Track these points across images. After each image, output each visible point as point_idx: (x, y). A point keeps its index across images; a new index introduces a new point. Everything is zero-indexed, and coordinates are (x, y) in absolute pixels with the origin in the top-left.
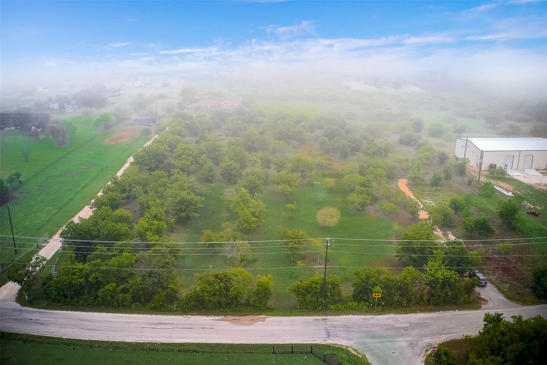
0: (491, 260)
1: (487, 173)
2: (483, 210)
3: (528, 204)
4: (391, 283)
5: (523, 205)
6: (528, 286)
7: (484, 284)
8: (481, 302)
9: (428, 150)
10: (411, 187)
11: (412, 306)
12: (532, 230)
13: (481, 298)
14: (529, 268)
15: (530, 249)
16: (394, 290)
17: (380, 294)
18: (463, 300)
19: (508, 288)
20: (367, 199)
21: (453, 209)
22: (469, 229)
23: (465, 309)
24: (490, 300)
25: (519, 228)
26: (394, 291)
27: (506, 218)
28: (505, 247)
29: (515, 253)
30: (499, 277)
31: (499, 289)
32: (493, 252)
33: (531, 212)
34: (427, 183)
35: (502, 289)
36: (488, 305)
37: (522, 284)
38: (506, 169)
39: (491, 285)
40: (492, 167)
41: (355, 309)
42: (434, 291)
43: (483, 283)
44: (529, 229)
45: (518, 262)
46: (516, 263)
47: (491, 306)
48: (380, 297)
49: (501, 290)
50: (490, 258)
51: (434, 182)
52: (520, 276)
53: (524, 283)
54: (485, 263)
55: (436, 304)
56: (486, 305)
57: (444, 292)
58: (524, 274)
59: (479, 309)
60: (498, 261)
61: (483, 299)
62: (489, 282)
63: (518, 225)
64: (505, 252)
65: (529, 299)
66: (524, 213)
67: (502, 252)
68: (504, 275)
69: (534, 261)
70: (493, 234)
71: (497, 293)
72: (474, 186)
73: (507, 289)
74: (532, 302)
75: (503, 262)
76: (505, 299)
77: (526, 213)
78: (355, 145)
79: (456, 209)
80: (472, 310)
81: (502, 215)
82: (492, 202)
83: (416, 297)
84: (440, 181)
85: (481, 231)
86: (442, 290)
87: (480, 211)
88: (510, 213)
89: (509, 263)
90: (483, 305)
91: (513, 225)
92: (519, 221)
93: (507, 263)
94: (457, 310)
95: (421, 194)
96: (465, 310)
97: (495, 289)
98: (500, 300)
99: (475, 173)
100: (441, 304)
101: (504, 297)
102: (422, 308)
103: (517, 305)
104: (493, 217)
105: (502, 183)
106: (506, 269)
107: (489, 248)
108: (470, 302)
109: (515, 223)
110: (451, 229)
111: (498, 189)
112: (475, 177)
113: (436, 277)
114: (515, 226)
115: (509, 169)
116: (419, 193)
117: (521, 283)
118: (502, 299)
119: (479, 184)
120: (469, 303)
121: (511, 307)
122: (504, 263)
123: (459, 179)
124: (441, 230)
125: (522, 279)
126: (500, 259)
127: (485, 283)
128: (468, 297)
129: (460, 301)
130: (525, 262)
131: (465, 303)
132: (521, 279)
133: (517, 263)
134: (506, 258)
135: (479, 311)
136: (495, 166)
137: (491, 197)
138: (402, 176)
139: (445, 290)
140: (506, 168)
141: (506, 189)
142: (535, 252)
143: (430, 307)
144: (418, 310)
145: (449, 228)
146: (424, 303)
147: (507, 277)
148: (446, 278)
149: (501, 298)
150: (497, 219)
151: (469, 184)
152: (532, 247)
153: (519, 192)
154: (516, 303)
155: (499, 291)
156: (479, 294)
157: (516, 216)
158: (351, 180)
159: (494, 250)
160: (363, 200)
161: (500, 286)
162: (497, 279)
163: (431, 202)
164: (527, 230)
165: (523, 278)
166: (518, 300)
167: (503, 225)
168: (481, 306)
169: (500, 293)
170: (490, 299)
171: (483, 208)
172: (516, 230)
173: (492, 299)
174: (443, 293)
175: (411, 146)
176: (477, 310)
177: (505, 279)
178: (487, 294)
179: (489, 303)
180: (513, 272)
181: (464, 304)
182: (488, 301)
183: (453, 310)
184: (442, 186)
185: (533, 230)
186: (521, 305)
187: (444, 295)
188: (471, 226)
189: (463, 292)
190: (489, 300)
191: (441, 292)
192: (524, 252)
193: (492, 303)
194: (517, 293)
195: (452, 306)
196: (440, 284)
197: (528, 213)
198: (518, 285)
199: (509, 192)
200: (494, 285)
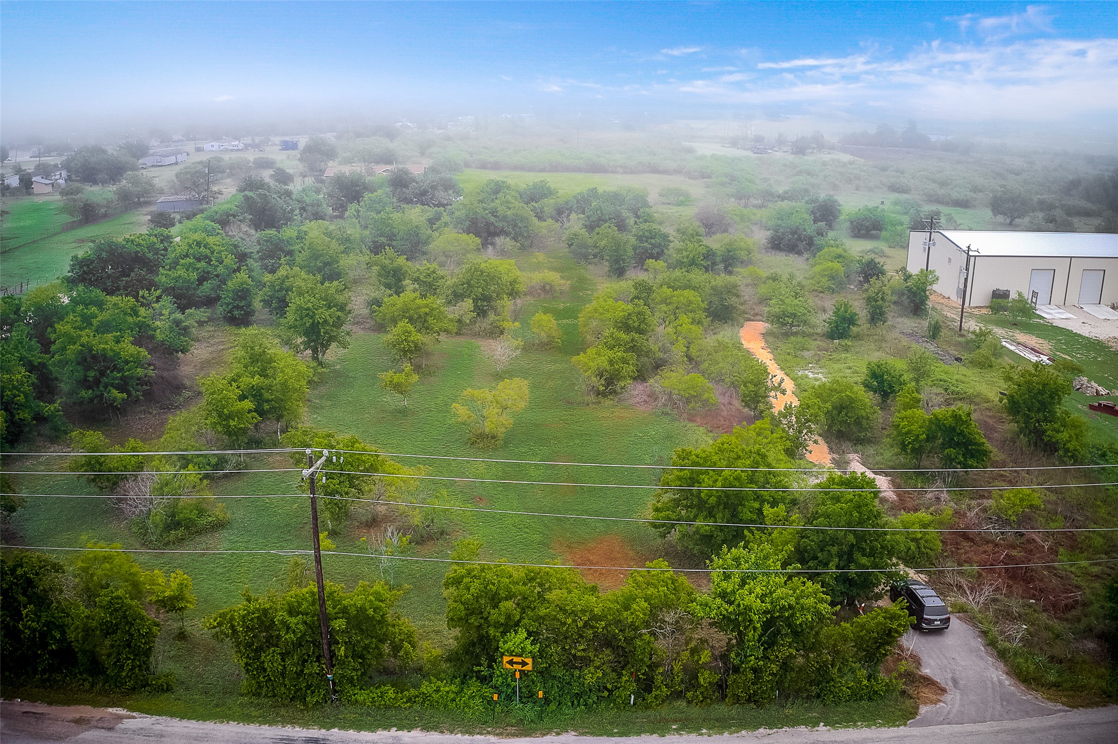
0: (972, 540)
1: (984, 311)
2: (964, 398)
3: (1093, 383)
4: (569, 621)
5: (1078, 387)
6: (1091, 630)
7: (938, 625)
8: (918, 693)
9: (836, 258)
10: (771, 339)
11: (657, 705)
12: (1105, 452)
13: (921, 676)
14: (1095, 570)
15: (1099, 506)
16: (582, 647)
17: (529, 661)
18: (848, 688)
19: (1021, 640)
20: (625, 361)
21: (875, 392)
22: (911, 446)
23: (855, 722)
24: (955, 687)
25: (1065, 445)
26: (583, 650)
27: (1028, 416)
28: (1020, 502)
29: (1053, 521)
30: (995, 600)
31: (991, 644)
32: (983, 515)
33: (1100, 404)
34: (819, 330)
35: (1003, 644)
36: (942, 704)
37: (1069, 626)
38: (1035, 303)
39: (965, 626)
40: (999, 296)
41: (442, 709)
42: (738, 655)
43: (936, 620)
44: (1094, 450)
45: (1061, 550)
46: (1053, 551)
47: (954, 711)
48: (530, 669)
49: (996, 648)
50: (971, 536)
51: (837, 327)
52: (1065, 598)
53: (1079, 620)
54: (952, 552)
55: (749, 700)
56: (936, 704)
57: (777, 657)
58: (1078, 587)
59: (908, 723)
60: (996, 545)
61: (928, 682)
62: (958, 618)
63: (1064, 436)
64: (1017, 515)
65: (1093, 681)
66: (1080, 406)
67: (1010, 516)
68: (1011, 592)
69: (1109, 546)
70: (984, 461)
71: (982, 658)
72: (946, 341)
73: (1016, 644)
74: (1105, 693)
75: (1013, 546)
76: (1007, 683)
77: (1086, 409)
78: (650, 244)
79: (883, 391)
80: (882, 725)
81: (1014, 406)
82: (991, 379)
83: (670, 674)
84: (854, 324)
85: (948, 450)
86: (769, 651)
87: (954, 400)
88: (1038, 401)
89: (1031, 551)
90: (925, 703)
91: (1049, 436)
92: (1065, 426)
93: (1025, 552)
94: (822, 724)
95: (796, 356)
96: (855, 726)
97: (978, 643)
98: (990, 685)
99: (953, 312)
100: (766, 698)
101: (1007, 674)
102: (695, 711)
103: (1050, 705)
104: (990, 417)
105: (1022, 334)
106: (1020, 571)
107: (969, 505)
108: (876, 692)
109: (1054, 430)
110: (860, 447)
111: (1012, 348)
112: (953, 320)
113: (739, 605)
114: (1054, 440)
115: (1044, 305)
116: (789, 354)
117: (1067, 620)
118: (1000, 681)
119: (963, 336)
120: (872, 696)
121: (1027, 714)
122: (1014, 553)
123: (909, 323)
124: (831, 450)
125: (1073, 607)
126: (1003, 539)
127: (940, 620)
128: (869, 678)
129: (836, 690)
130: (1081, 548)
131: (856, 696)
132: (1068, 608)
133: (1057, 552)
134: (1022, 535)
135: (907, 728)
136: (1005, 295)
137: (991, 366)
138: (757, 314)
139: (780, 652)
140: (1034, 300)
141: (1032, 349)
142: (1114, 517)
143: (722, 709)
144: (675, 721)
145: (855, 444)
146: (702, 693)
147: (1023, 598)
148: (778, 607)
149: (995, 679)
150: (1002, 422)
151: (933, 335)
152: (1105, 501)
153: (1067, 357)
154: (1048, 699)
155: (989, 648)
156: (918, 662)
157: (1056, 412)
158: (602, 314)
159: (985, 510)
160: (611, 362)
161: (995, 630)
162: (986, 606)
163: (820, 376)
164: (1091, 453)
165: (1076, 602)
166: (1056, 685)
167: (1018, 436)
168: (918, 708)
169: (992, 656)
170: (955, 682)
171: (965, 393)
172: (1056, 451)
173: (962, 682)
174: (772, 662)
175: (799, 253)
176: (898, 726)
177: (1015, 605)
178: (945, 662)
179: (948, 697)
180: (1041, 580)
181: (856, 700)
182: (943, 691)
183: (806, 725)
184: (857, 337)
185: (1108, 453)
186: (1063, 704)
187: (774, 668)
188: (918, 436)
189: (851, 659)
190: (949, 686)
191: (765, 657)
192: (1079, 518)
193: (958, 697)
194: (1052, 658)
195: (808, 710)
196: (755, 629)
197: (1092, 407)
198: (1057, 625)
199: (1041, 356)
200: (975, 626)
